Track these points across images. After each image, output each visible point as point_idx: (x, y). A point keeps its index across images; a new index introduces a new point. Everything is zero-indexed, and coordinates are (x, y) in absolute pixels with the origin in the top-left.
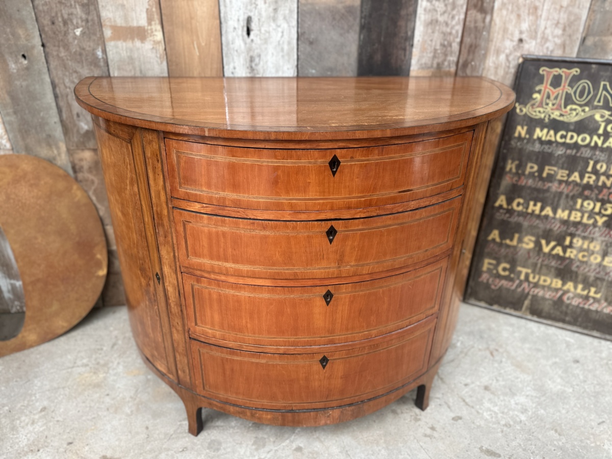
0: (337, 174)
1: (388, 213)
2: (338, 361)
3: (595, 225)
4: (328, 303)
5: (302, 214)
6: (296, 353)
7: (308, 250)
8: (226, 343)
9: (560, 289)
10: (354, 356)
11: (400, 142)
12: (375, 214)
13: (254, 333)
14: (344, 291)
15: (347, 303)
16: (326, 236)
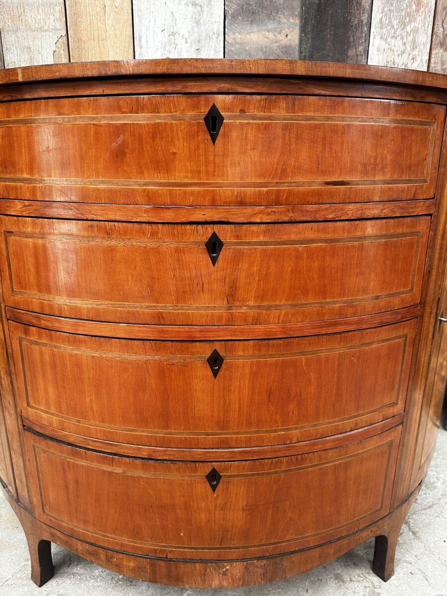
0: (219, 140)
1: (309, 219)
2: (236, 479)
4: (215, 373)
5: (166, 211)
6: (167, 458)
7: (177, 274)
8: (66, 435)
10: (262, 474)
11: (323, 92)
12: (286, 219)
13: (103, 421)
14: (241, 353)
15: (247, 376)
16: (206, 250)
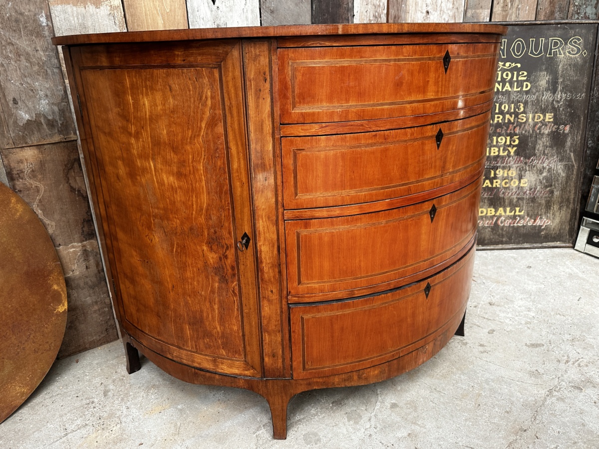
0: (448, 71)
1: (475, 114)
2: (437, 286)
3: (509, 155)
4: (432, 220)
7: (421, 159)
9: (494, 216)
14: (444, 203)
15: (445, 217)
16: (436, 141)
